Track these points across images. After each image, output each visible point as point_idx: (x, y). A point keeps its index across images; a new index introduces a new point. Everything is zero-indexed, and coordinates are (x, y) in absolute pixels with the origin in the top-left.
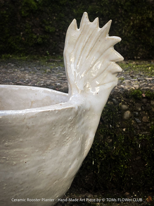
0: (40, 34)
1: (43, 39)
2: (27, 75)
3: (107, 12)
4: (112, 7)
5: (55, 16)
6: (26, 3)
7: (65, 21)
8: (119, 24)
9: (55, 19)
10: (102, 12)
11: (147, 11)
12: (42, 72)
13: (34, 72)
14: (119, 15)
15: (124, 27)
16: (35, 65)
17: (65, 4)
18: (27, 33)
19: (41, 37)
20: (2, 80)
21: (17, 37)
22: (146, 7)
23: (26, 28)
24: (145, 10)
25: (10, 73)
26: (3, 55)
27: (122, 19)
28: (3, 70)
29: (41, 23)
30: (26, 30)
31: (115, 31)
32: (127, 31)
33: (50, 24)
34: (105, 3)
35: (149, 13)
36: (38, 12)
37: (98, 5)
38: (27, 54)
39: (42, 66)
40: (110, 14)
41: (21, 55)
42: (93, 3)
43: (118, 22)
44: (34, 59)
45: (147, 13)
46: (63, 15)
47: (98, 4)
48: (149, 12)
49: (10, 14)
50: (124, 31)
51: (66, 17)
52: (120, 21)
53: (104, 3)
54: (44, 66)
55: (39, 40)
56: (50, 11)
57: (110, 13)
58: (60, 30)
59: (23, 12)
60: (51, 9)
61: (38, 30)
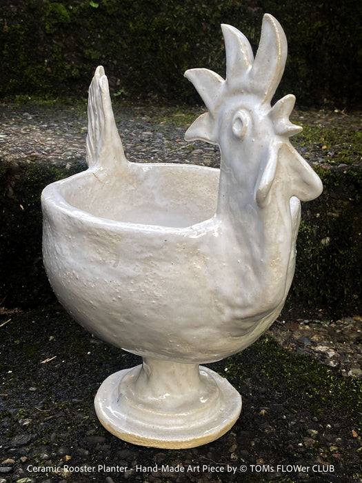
0: (75, 63)
1: (80, 70)
2: (49, 139)
3: (184, 28)
4: (192, 20)
5: (99, 32)
6: (52, 12)
7: (115, 42)
8: (202, 49)
9: (100, 39)
10: (175, 28)
11: (247, 28)
12: (75, 132)
13: (61, 132)
14: (202, 34)
15: (210, 54)
16: (66, 117)
17: (115, 14)
18: (55, 61)
19: (77, 68)
20: (10, 149)
21: (40, 67)
22: (245, 21)
23: (53, 52)
24: (245, 26)
25: (25, 134)
26: (17, 97)
27: (207, 40)
28: (13, 128)
29: (77, 45)
30: (54, 56)
31: (197, 58)
32: (216, 59)
33: (92, 46)
34: (180, 13)
35: (251, 31)
36: (72, 27)
37: (169, 17)
38: (55, 95)
39: (77, 118)
40: (188, 31)
41: (47, 97)
42: (161, 14)
43: (201, 44)
44: (67, 104)
45: (248, 31)
46: (112, 32)
47: (169, 14)
48: (249, 29)
49: (27, 29)
50: (210, 60)
51: (117, 35)
52: (204, 43)
53: (178, 13)
54: (80, 119)
55: (75, 72)
56: (91, 24)
57: (189, 29)
58: (108, 56)
59: (47, 27)
60: (93, 22)
61: (73, 55)
